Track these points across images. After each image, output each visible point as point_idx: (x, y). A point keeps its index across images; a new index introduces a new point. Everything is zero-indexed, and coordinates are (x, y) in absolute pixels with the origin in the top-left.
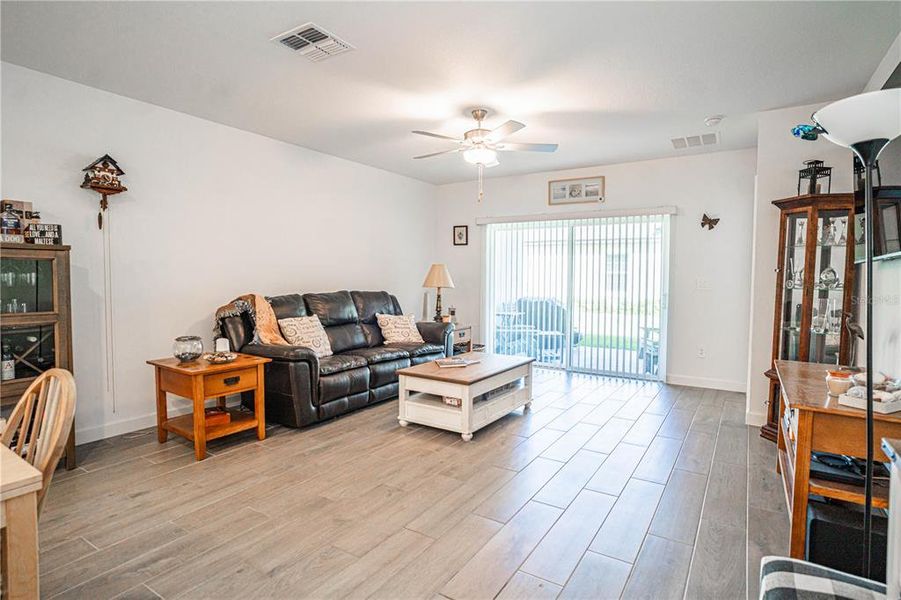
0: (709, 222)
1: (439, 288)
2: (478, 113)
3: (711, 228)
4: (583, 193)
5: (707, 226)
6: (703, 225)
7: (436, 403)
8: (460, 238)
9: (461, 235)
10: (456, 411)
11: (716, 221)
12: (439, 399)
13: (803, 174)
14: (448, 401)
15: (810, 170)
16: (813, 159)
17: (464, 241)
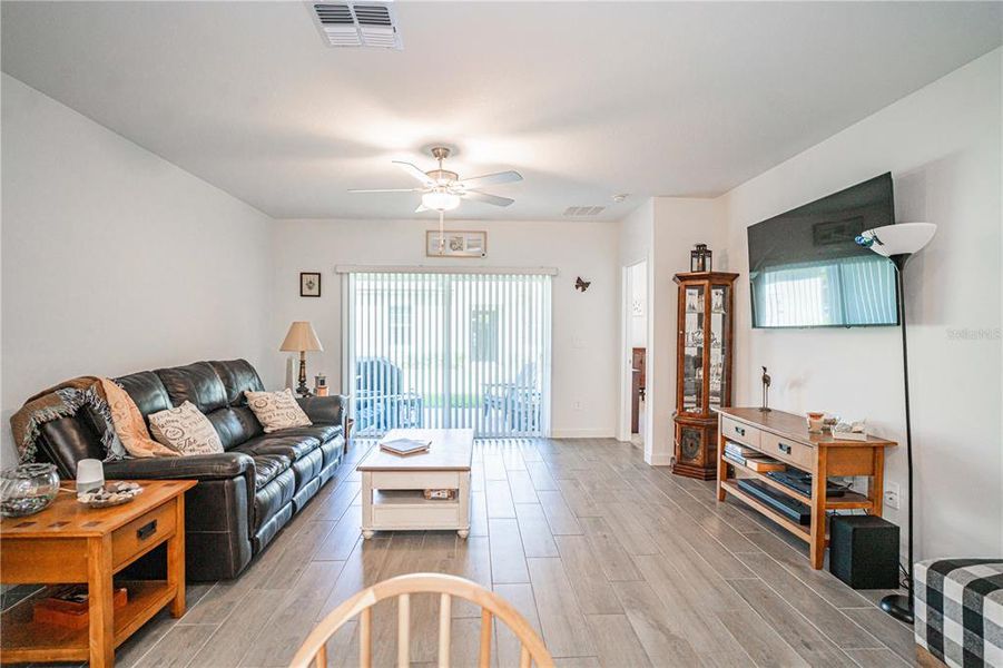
0: (582, 284)
1: (303, 353)
2: (440, 151)
3: (584, 289)
4: (465, 246)
5: (580, 288)
6: (577, 287)
7: (415, 499)
8: (310, 288)
9: (310, 284)
10: (451, 504)
11: (588, 284)
12: (420, 493)
14: (434, 495)
15: (702, 252)
16: (700, 243)
17: (315, 292)
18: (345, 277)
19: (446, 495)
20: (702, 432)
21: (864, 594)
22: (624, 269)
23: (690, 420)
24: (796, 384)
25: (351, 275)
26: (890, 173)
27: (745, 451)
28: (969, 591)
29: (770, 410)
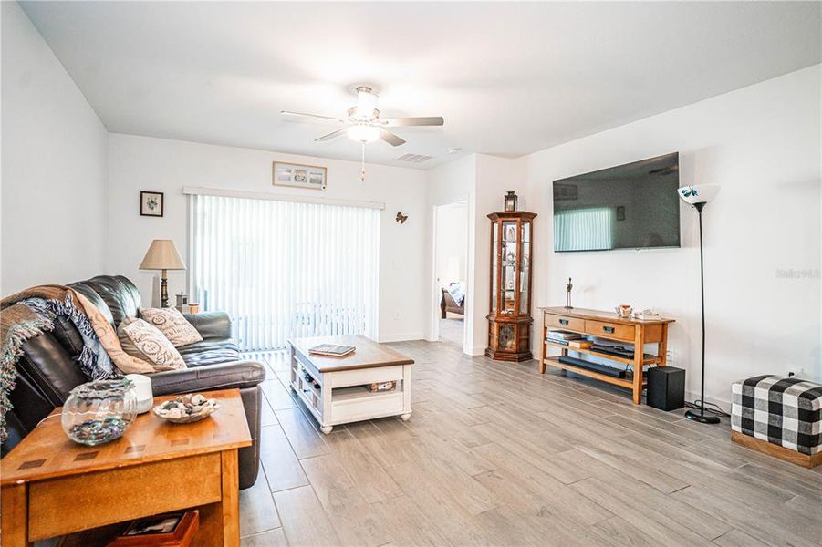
0: (401, 218)
1: (164, 270)
3: (403, 222)
4: (308, 179)
5: (400, 221)
6: (397, 220)
8: (151, 208)
9: (151, 203)
10: (393, 394)
11: (406, 217)
12: (367, 388)
13: (507, 198)
14: (381, 387)
15: (511, 196)
16: (511, 190)
17: (157, 210)
18: (192, 198)
19: (390, 386)
20: (515, 327)
21: (676, 413)
22: (435, 208)
23: (506, 319)
24: (589, 289)
25: (199, 197)
26: (677, 153)
27: (566, 336)
28: (773, 392)
29: (572, 308)
